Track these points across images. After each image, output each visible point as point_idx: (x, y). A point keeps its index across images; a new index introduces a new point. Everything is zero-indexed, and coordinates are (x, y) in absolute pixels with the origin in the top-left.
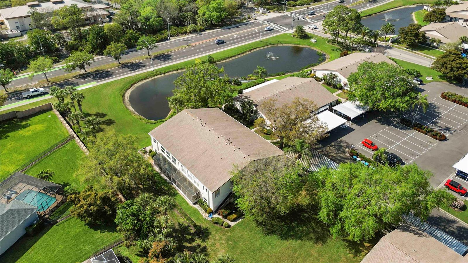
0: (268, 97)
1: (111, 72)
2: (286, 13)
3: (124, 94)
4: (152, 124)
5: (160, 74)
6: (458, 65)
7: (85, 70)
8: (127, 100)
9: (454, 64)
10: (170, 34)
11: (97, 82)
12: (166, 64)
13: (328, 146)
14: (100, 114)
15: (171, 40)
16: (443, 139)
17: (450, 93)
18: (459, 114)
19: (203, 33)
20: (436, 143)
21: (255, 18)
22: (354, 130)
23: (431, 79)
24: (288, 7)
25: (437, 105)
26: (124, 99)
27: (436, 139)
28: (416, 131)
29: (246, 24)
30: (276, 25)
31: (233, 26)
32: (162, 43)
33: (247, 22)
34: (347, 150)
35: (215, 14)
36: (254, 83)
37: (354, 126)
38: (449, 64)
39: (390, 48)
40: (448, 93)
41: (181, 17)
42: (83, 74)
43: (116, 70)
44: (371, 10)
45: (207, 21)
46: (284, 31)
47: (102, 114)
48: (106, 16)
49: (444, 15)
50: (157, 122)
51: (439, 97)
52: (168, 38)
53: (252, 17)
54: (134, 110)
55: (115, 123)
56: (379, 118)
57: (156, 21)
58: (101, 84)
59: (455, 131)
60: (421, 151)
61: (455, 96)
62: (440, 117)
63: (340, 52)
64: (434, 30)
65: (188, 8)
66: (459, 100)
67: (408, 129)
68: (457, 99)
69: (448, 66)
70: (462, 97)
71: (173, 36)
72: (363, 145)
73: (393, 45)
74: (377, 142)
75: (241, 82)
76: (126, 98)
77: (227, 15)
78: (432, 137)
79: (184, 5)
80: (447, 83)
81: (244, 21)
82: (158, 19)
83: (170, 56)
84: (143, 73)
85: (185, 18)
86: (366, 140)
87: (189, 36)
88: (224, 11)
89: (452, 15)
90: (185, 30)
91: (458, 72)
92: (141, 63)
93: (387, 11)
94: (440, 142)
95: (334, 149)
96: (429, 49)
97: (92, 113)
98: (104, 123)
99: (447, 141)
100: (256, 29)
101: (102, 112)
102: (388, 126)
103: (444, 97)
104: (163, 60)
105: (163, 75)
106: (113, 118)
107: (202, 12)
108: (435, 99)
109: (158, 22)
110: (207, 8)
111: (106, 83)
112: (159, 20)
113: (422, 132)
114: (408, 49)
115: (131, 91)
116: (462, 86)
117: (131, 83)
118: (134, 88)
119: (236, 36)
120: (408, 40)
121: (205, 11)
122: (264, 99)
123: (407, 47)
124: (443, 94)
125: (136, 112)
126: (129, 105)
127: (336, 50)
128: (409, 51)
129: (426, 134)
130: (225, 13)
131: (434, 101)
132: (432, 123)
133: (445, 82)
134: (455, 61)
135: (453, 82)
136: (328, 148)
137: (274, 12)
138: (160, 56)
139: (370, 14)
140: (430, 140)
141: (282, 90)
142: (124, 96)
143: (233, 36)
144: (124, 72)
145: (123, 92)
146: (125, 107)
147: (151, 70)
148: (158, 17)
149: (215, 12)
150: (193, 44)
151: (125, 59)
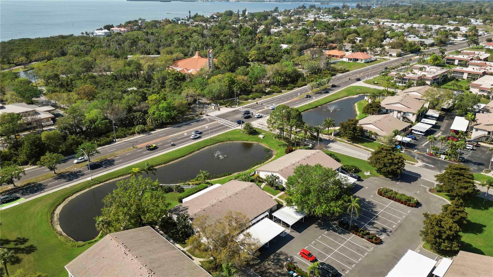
0: (206, 208)
1: (44, 185)
2: (237, 108)
3: (54, 210)
4: (79, 246)
5: (99, 184)
6: (390, 161)
7: (14, 185)
8: (56, 218)
9: (386, 160)
10: (117, 136)
11: (26, 198)
12: (107, 170)
13: (267, 261)
14: (20, 239)
15: (117, 143)
16: (379, 242)
17: (385, 189)
18: (395, 212)
19: (153, 132)
20: (372, 247)
21: (207, 114)
22: (293, 238)
23: (368, 174)
24: (241, 101)
25: (374, 203)
26: (52, 218)
27: (372, 242)
28: (354, 235)
29: (198, 121)
30: (227, 121)
31: (184, 124)
32: (107, 146)
33: (198, 118)
34: (285, 263)
35: (164, 113)
36: (196, 188)
37: (295, 234)
38: (382, 160)
39: (333, 141)
40: (383, 189)
41: (130, 118)
42: (12, 189)
43: (51, 181)
44: (318, 101)
45: (157, 120)
46: (235, 127)
47: (24, 239)
48: (50, 119)
49: (380, 108)
50: (85, 244)
51: (376, 194)
52: (114, 140)
53: (204, 113)
54: (61, 230)
55: (36, 249)
56: (318, 222)
57: (102, 124)
58: (29, 201)
59: (391, 232)
60: (357, 257)
61: (390, 193)
62: (377, 217)
63: (286, 148)
64: (371, 124)
65: (138, 107)
66: (394, 197)
67: (347, 232)
68: (392, 196)
69: (381, 162)
70: (396, 193)
71: (120, 138)
72: (301, 256)
73: (336, 138)
74: (315, 251)
75: (183, 188)
76: (55, 215)
77: (178, 114)
78: (368, 240)
79: (134, 105)
80: (384, 177)
81: (196, 118)
82: (103, 121)
83: (114, 161)
84: (80, 184)
85: (134, 118)
86: (303, 250)
87: (138, 136)
88: (174, 110)
89: (387, 107)
90: (133, 131)
91: (391, 168)
92: (80, 172)
93: (332, 102)
94: (375, 245)
95: (273, 263)
96: (368, 142)
97: (11, 239)
98: (22, 251)
99: (382, 244)
100: (206, 126)
101: (24, 237)
102: (328, 231)
103: (380, 193)
104: (105, 166)
105: (102, 184)
106: (35, 244)
107: (152, 112)
108: (372, 196)
109: (103, 125)
110: (157, 108)
111: (36, 199)
112: (105, 122)
113: (359, 236)
114: (350, 142)
115: (62, 207)
116: (397, 180)
117: (64, 197)
118: (67, 202)
119: (186, 134)
120: (348, 134)
121: (155, 110)
122: (201, 211)
123: (349, 140)
124: (379, 190)
125: (64, 232)
126: (57, 224)
127: (283, 146)
128: (350, 144)
129: (363, 237)
130: (175, 112)
131: (371, 198)
132: (370, 224)
133: (382, 176)
134: (387, 157)
135: (389, 176)
136: (266, 263)
137: (226, 107)
138: (102, 162)
139: (317, 106)
140: (367, 245)
141: (221, 199)
142: (53, 213)
143: (183, 134)
144: (59, 184)
145: (53, 208)
146: (51, 227)
147: (89, 179)
148: (104, 120)
149: (164, 112)
150: (139, 146)
151: (62, 168)
